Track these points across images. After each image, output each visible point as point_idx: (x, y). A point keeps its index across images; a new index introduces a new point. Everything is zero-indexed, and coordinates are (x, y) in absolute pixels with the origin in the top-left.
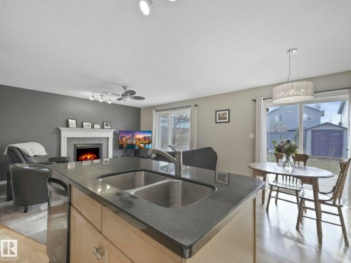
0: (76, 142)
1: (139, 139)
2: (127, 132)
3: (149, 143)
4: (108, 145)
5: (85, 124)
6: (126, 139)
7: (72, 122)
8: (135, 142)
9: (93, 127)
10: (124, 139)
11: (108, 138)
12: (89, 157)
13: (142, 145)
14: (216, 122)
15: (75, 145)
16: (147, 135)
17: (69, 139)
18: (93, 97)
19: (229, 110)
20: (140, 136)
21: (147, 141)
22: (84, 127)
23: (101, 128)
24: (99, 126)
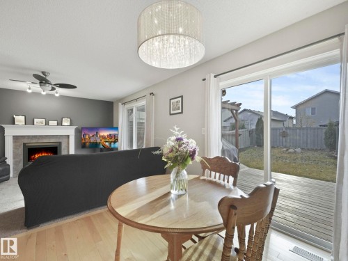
0: (26, 141)
1: (104, 137)
2: (91, 129)
3: (115, 142)
4: (68, 144)
5: (36, 120)
6: (89, 137)
7: (20, 119)
8: (98, 141)
9: (47, 124)
10: (87, 137)
11: (68, 136)
13: (107, 144)
14: (171, 114)
15: (24, 144)
16: (112, 132)
17: (16, 138)
18: (29, 89)
19: (182, 97)
20: (105, 133)
21: (113, 140)
22: (35, 123)
23: (58, 124)
24: (55, 123)
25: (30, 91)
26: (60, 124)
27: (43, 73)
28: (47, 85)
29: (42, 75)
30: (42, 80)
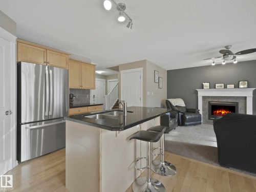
0: (210, 100)
5: (217, 85)
7: (206, 85)
9: (225, 87)
11: (246, 98)
12: (223, 113)
15: (209, 102)
17: (204, 98)
18: (214, 63)
22: (216, 87)
23: (235, 87)
24: (233, 86)
25: (213, 64)
26: (237, 86)
27: (226, 47)
28: (230, 56)
29: (225, 49)
30: (226, 53)
